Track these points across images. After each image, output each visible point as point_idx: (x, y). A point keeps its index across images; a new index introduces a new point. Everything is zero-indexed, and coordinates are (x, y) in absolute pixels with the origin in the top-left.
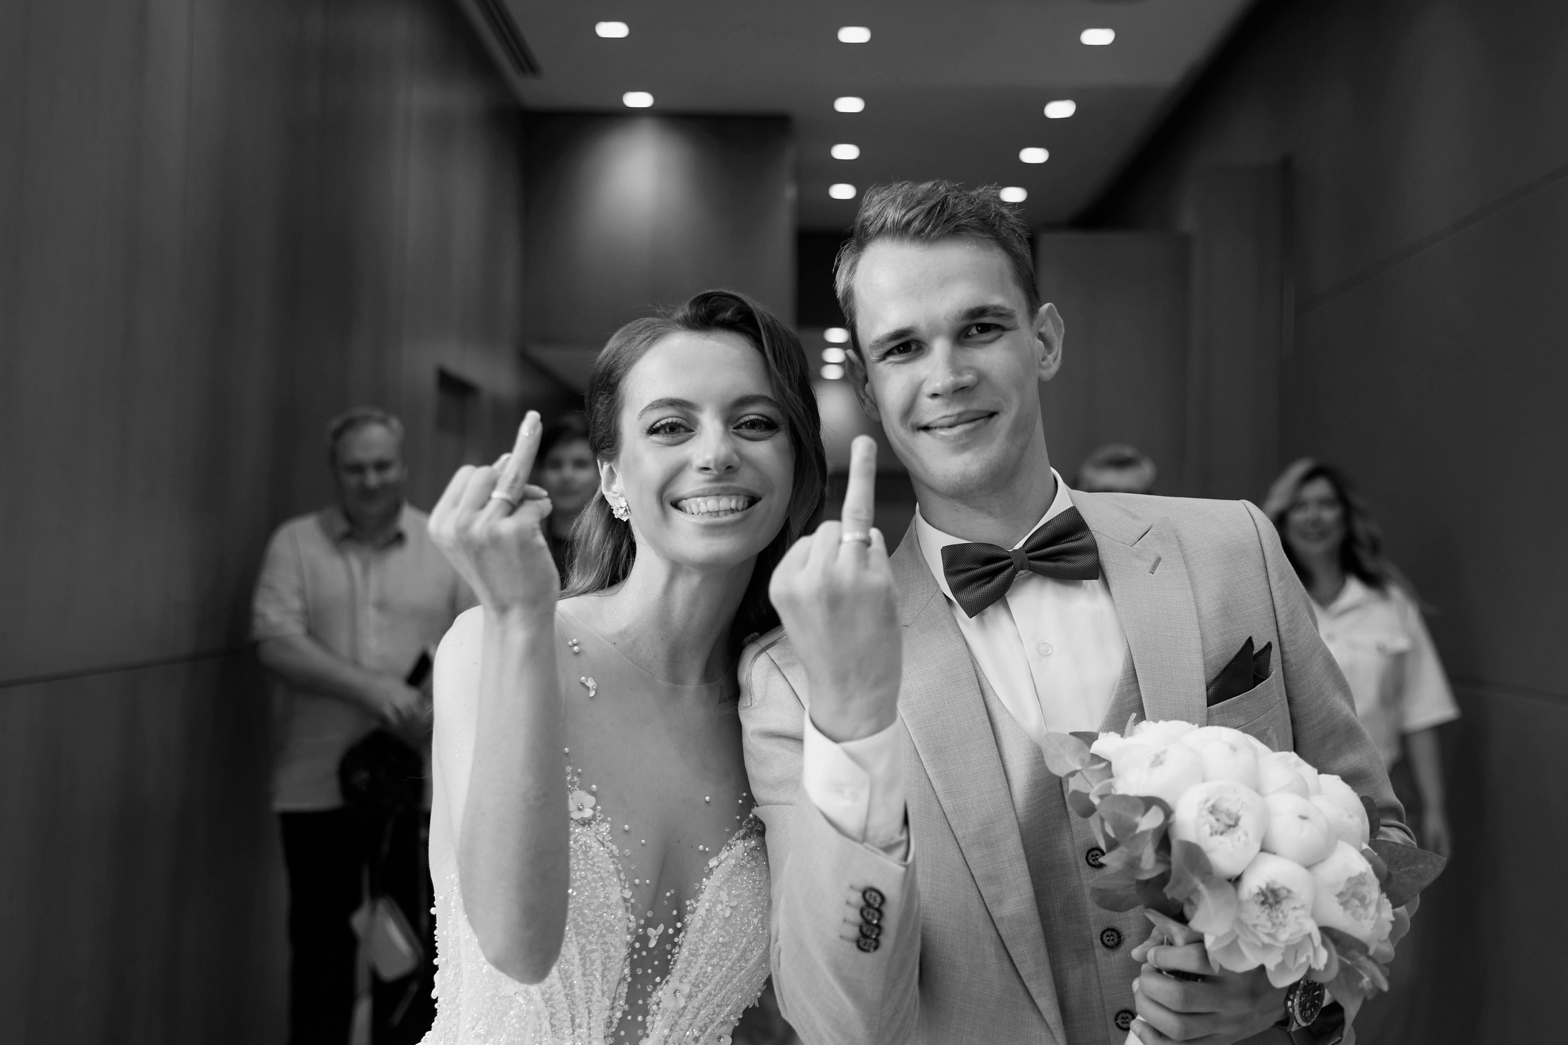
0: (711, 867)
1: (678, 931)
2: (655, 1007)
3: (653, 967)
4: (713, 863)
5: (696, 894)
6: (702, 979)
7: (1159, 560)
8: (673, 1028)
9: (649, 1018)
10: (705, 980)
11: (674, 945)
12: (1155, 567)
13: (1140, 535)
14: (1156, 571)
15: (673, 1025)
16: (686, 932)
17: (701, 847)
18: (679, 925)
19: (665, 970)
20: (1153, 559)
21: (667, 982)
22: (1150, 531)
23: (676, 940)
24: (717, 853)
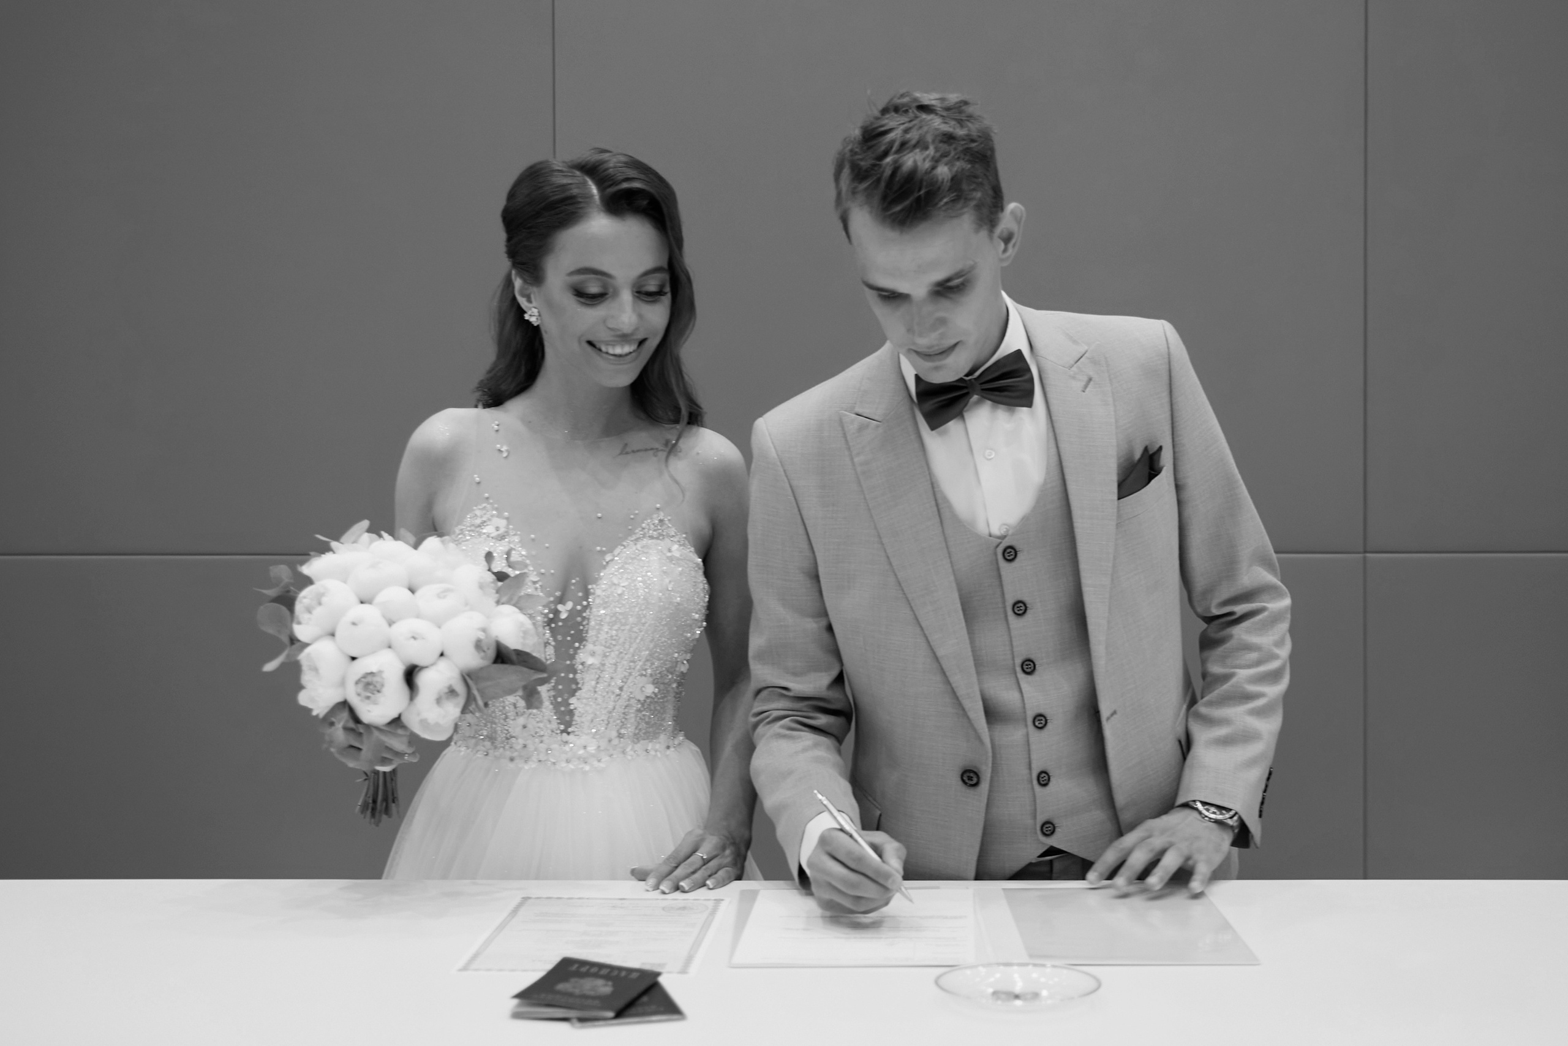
0: (607, 561)
1: (585, 608)
2: (580, 667)
3: (571, 635)
4: (608, 557)
5: (595, 581)
6: (611, 642)
7: (1090, 380)
8: (598, 681)
9: (578, 676)
10: (614, 642)
11: (584, 618)
12: (1086, 387)
13: (1076, 359)
14: (1088, 389)
15: (598, 679)
16: (591, 609)
17: (598, 548)
18: (585, 603)
19: (580, 637)
20: (1086, 379)
21: (584, 646)
22: (1086, 355)
23: (584, 615)
24: (611, 551)
